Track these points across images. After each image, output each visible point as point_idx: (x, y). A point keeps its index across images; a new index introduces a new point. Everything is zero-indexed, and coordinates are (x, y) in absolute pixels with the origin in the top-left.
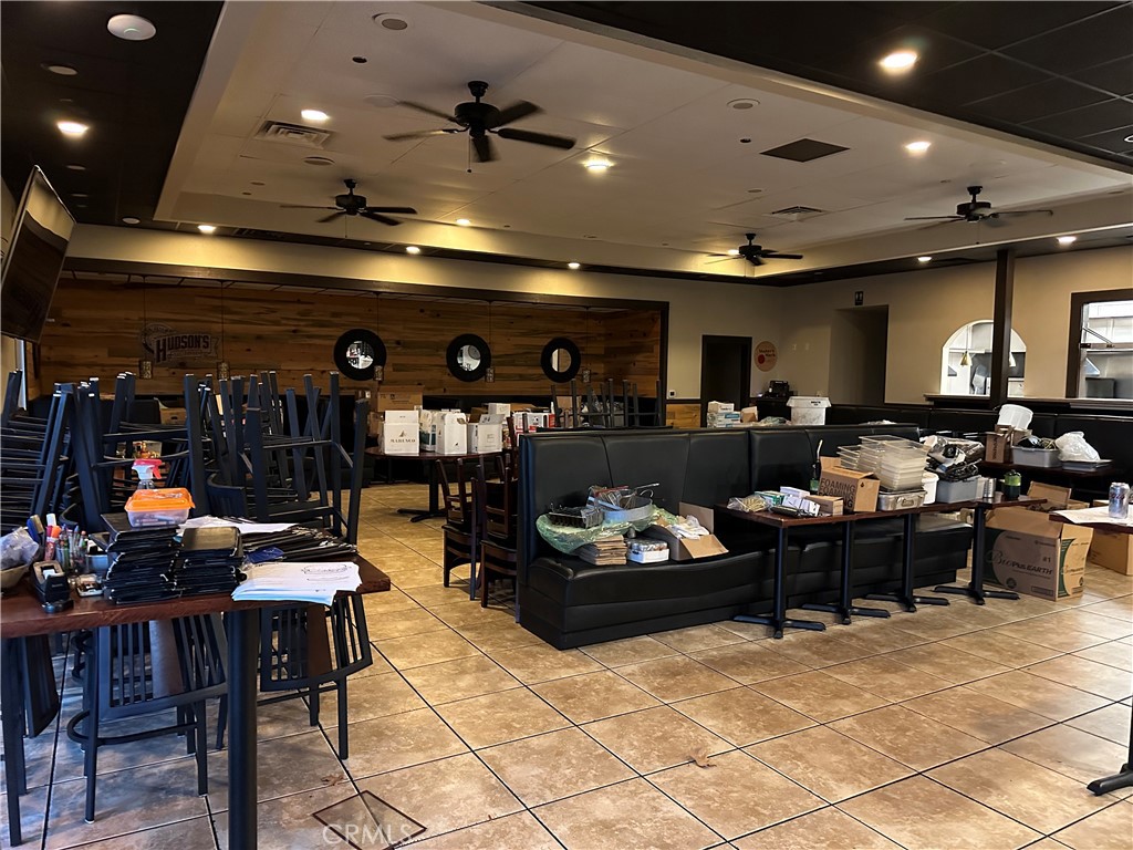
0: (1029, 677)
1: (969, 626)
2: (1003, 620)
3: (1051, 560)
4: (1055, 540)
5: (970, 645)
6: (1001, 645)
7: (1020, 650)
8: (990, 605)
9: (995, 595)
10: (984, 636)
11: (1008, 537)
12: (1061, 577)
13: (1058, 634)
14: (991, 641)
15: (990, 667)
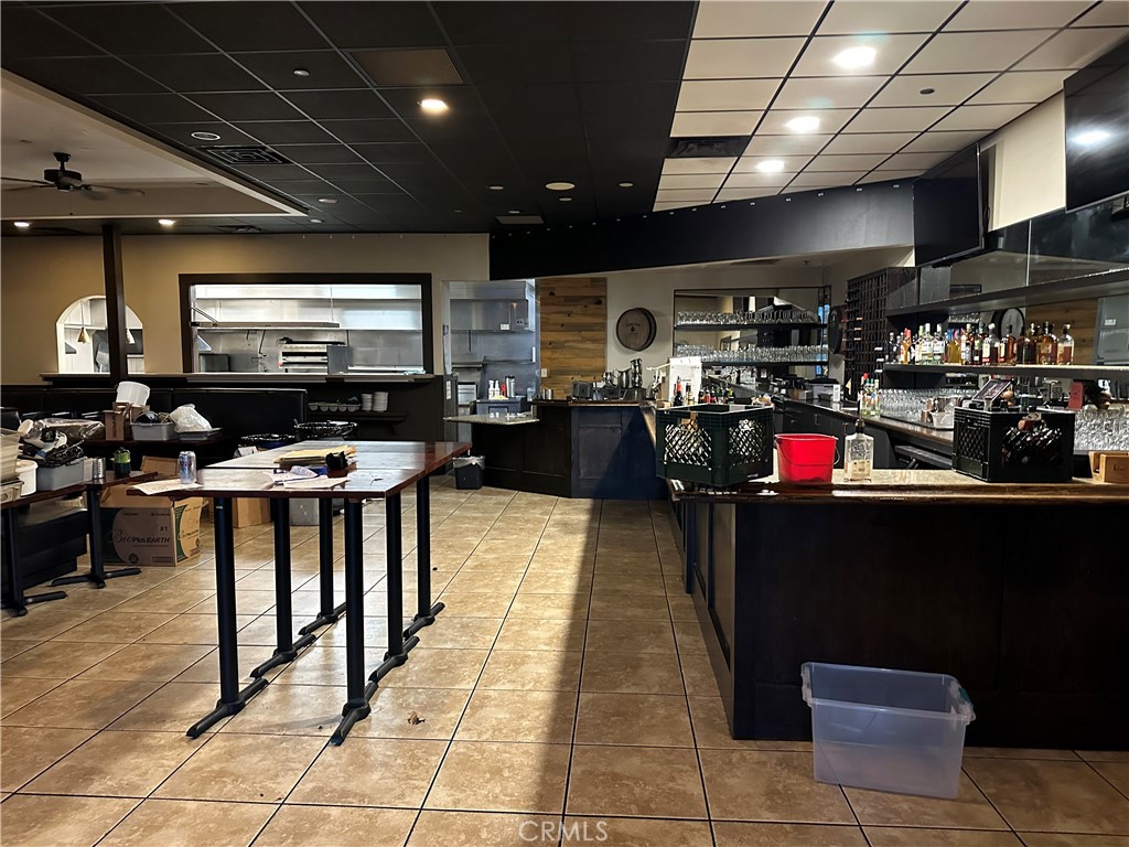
0: (143, 647)
1: (87, 614)
2: (123, 598)
3: (167, 528)
4: (169, 510)
5: (86, 634)
6: (119, 624)
7: (137, 623)
8: (111, 586)
9: (116, 574)
10: (102, 619)
11: (126, 514)
12: (179, 543)
13: (175, 597)
14: (108, 622)
15: (106, 650)
